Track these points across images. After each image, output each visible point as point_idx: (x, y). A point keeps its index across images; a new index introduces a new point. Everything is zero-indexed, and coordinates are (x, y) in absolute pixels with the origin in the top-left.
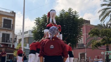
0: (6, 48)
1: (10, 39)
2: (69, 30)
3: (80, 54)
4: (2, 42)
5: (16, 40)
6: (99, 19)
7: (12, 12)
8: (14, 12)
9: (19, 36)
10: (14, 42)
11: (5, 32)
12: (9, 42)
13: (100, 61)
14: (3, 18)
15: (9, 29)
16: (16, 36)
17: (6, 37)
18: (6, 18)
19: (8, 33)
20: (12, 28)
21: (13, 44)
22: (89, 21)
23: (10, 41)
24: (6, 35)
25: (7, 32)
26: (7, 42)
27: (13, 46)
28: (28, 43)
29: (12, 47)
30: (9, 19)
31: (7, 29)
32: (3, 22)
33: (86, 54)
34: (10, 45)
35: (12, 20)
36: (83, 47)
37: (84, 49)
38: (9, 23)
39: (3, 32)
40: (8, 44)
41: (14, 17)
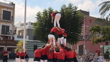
0: (6, 41)
1: (10, 31)
2: (70, 27)
3: (79, 46)
4: (2, 34)
5: (16, 32)
6: (100, 12)
7: (11, 4)
8: (13, 3)
9: (19, 28)
10: (14, 34)
11: (5, 24)
12: (9, 35)
13: (100, 59)
14: (3, 9)
15: (9, 21)
16: (16, 28)
17: (5, 29)
18: (6, 10)
19: (8, 24)
20: (12, 20)
21: (13, 36)
22: (89, 12)
23: (10, 33)
24: (6, 27)
25: (6, 24)
26: (6, 34)
27: (13, 38)
28: (28, 35)
29: (11, 39)
30: (9, 10)
31: (6, 21)
32: (2, 13)
33: (84, 46)
34: (10, 37)
35: (12, 11)
36: (82, 39)
37: (82, 41)
38: (8, 15)
39: (3, 24)
40: (8, 36)
41: (13, 9)
